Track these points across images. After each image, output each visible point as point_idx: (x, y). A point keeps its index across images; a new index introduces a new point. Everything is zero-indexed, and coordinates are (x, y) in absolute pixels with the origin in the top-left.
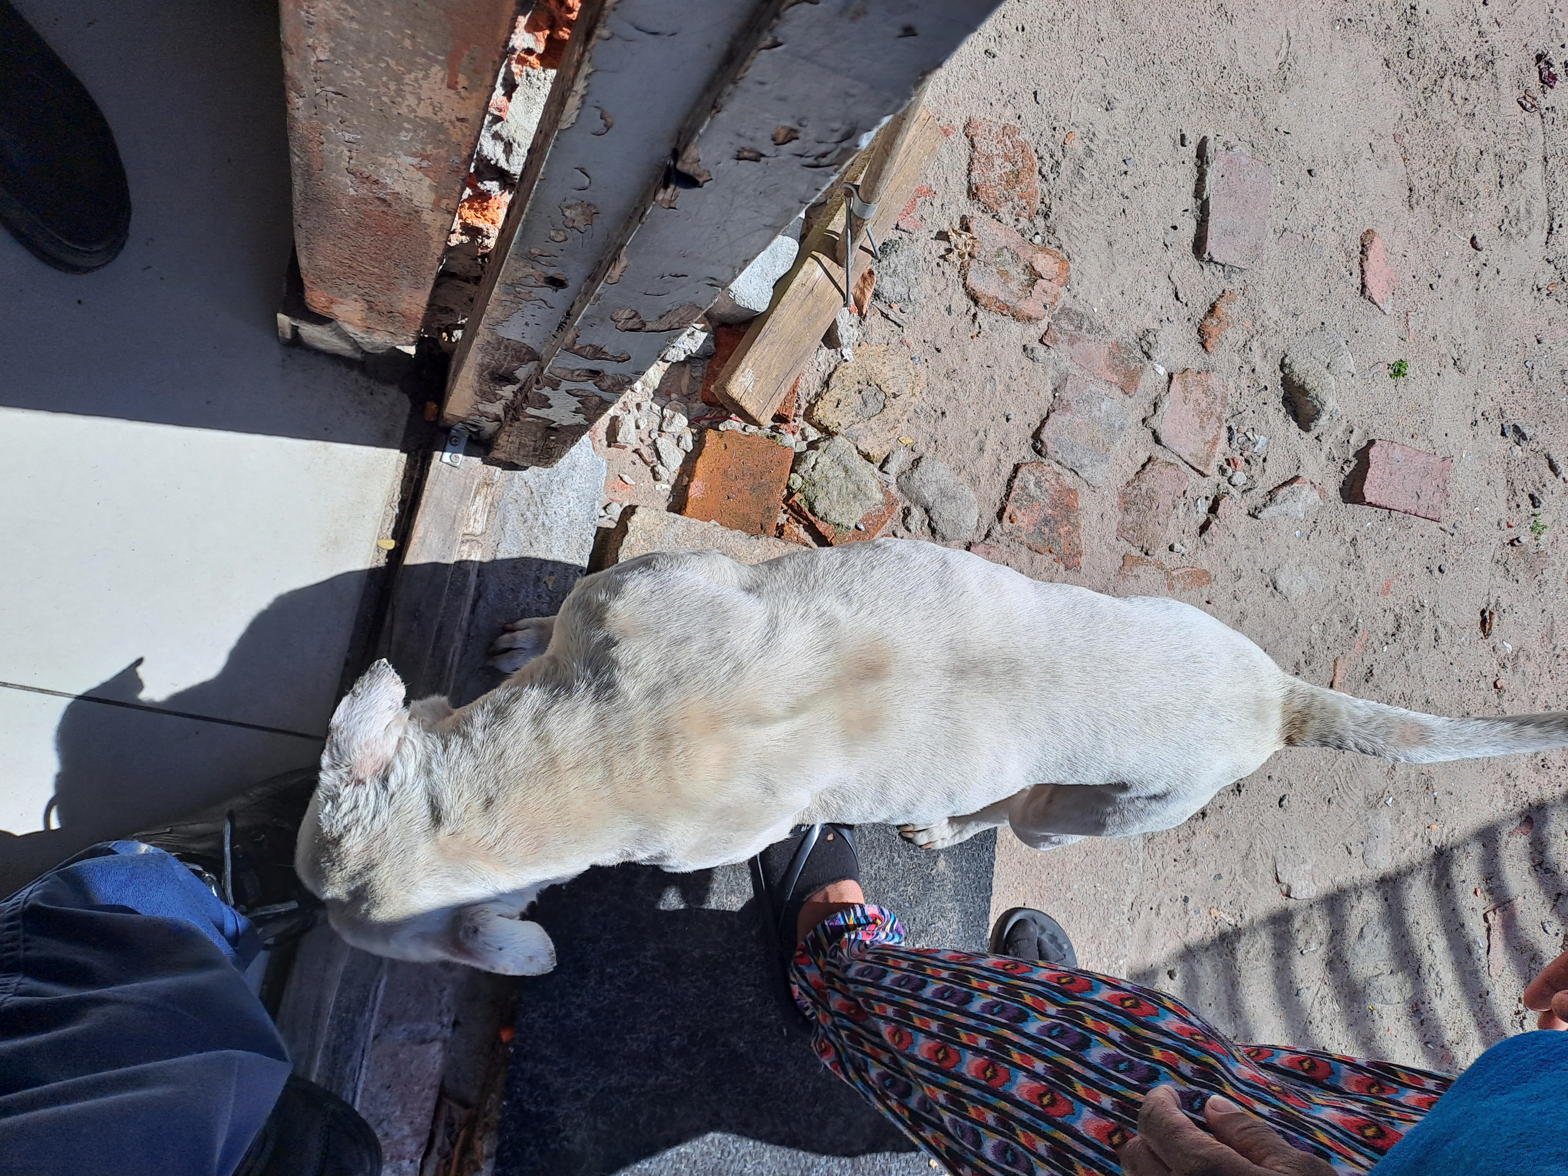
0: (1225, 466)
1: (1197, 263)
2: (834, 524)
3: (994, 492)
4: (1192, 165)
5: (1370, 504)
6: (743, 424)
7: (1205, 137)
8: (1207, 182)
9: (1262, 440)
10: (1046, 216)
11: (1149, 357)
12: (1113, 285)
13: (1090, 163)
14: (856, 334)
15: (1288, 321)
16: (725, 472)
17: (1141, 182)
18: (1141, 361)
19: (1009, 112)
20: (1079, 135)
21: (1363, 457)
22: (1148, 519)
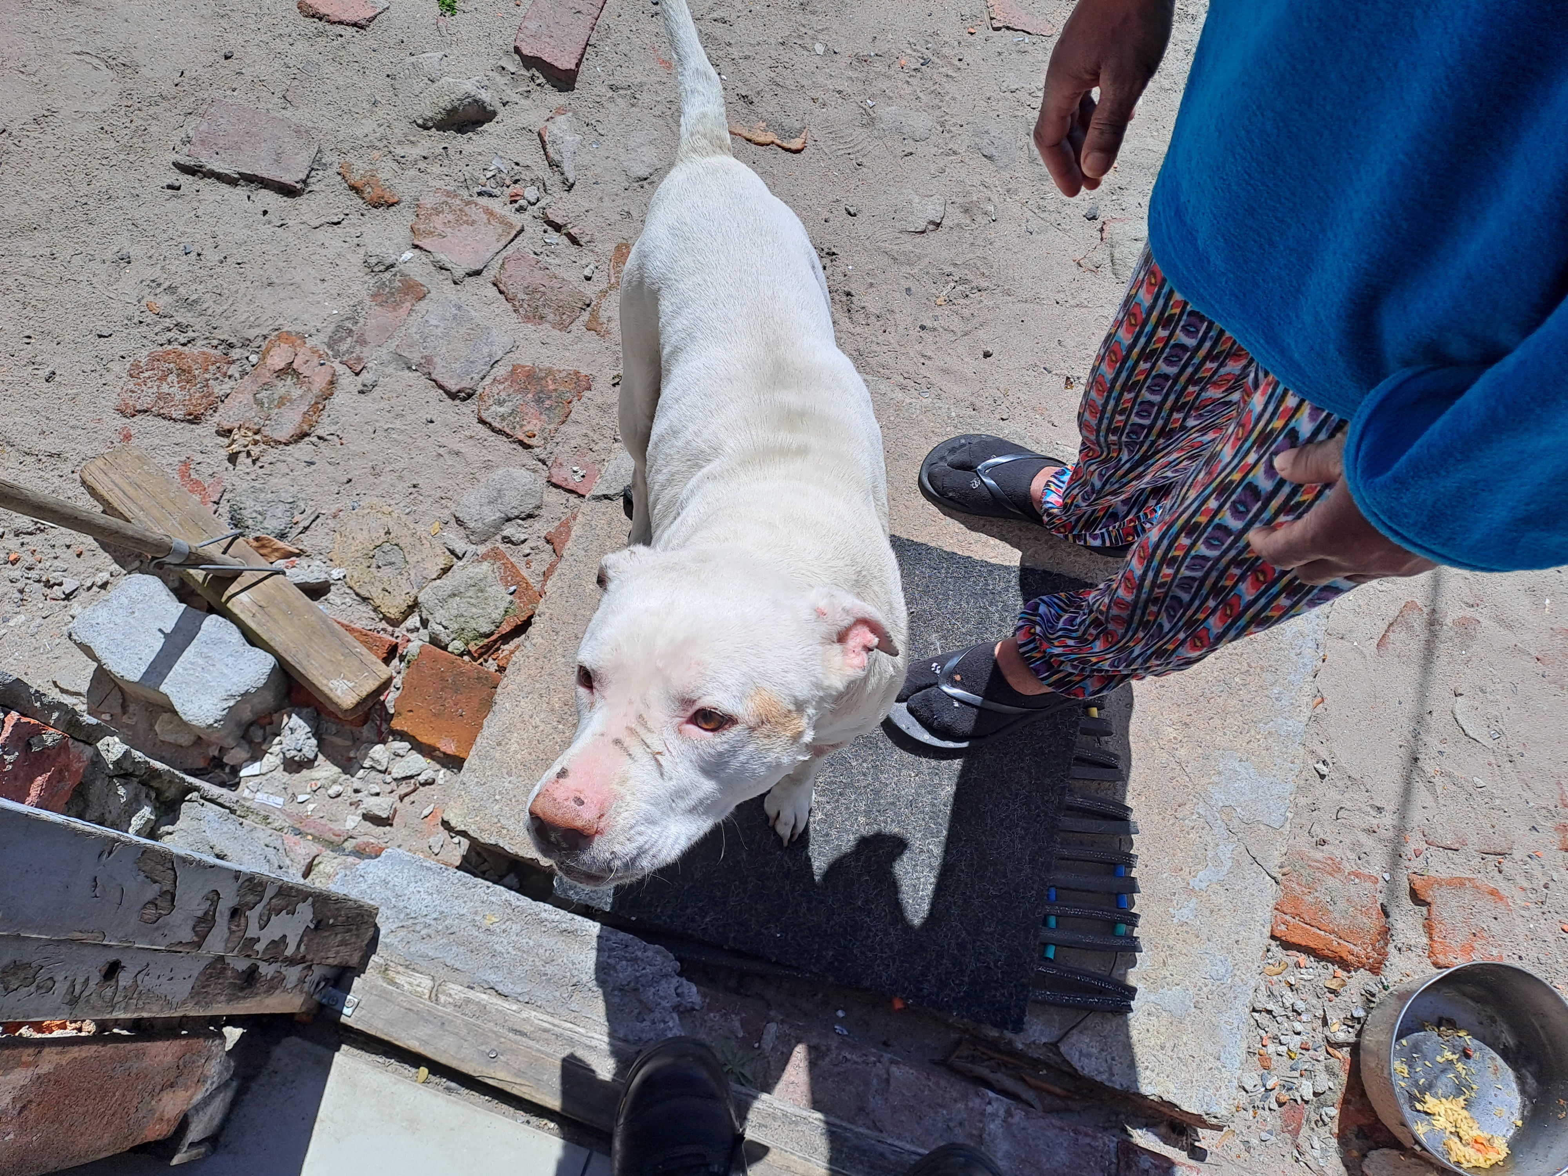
0: (517, 205)
1: (305, 196)
2: (504, 615)
3: (502, 448)
4: (202, 183)
5: (578, 65)
6: (392, 689)
7: (174, 164)
8: (221, 171)
9: (496, 163)
10: (231, 346)
11: (392, 266)
12: (314, 289)
13: (182, 290)
14: (318, 562)
15: (380, 112)
16: (435, 715)
17: (212, 240)
18: (395, 275)
19: (116, 367)
20: (151, 298)
21: (530, 62)
22: (554, 298)
